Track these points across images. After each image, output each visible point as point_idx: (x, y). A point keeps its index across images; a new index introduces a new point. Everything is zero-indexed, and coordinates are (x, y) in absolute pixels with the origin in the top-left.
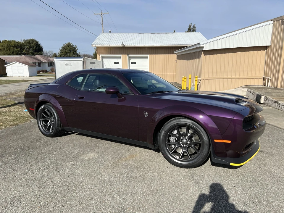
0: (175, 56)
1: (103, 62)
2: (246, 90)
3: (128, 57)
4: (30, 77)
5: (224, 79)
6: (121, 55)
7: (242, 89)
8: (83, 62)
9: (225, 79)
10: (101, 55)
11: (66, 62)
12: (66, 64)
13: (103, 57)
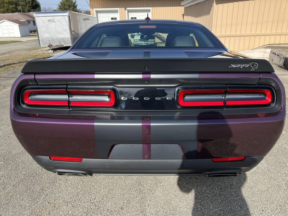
0: (183, 8)
1: (98, 18)
2: (269, 50)
3: (127, 11)
4: (21, 37)
5: (241, 36)
6: (118, 9)
7: (263, 50)
8: (69, 17)
9: (243, 36)
10: (95, 9)
11: (49, 18)
12: (49, 20)
13: (97, 12)
